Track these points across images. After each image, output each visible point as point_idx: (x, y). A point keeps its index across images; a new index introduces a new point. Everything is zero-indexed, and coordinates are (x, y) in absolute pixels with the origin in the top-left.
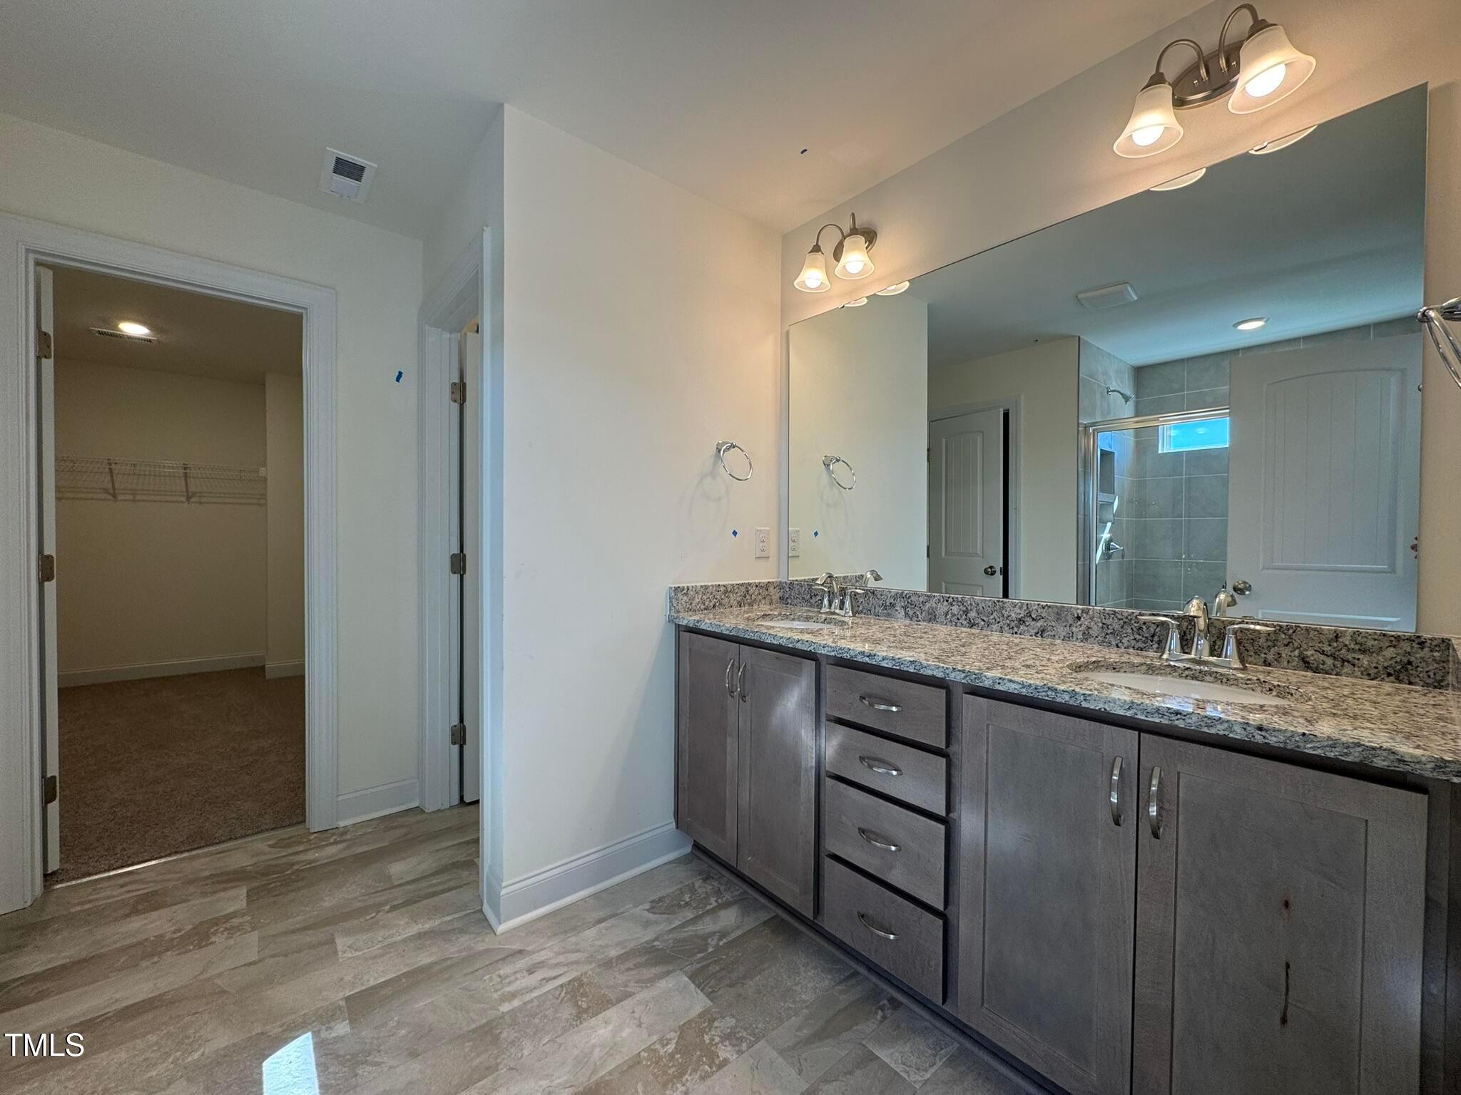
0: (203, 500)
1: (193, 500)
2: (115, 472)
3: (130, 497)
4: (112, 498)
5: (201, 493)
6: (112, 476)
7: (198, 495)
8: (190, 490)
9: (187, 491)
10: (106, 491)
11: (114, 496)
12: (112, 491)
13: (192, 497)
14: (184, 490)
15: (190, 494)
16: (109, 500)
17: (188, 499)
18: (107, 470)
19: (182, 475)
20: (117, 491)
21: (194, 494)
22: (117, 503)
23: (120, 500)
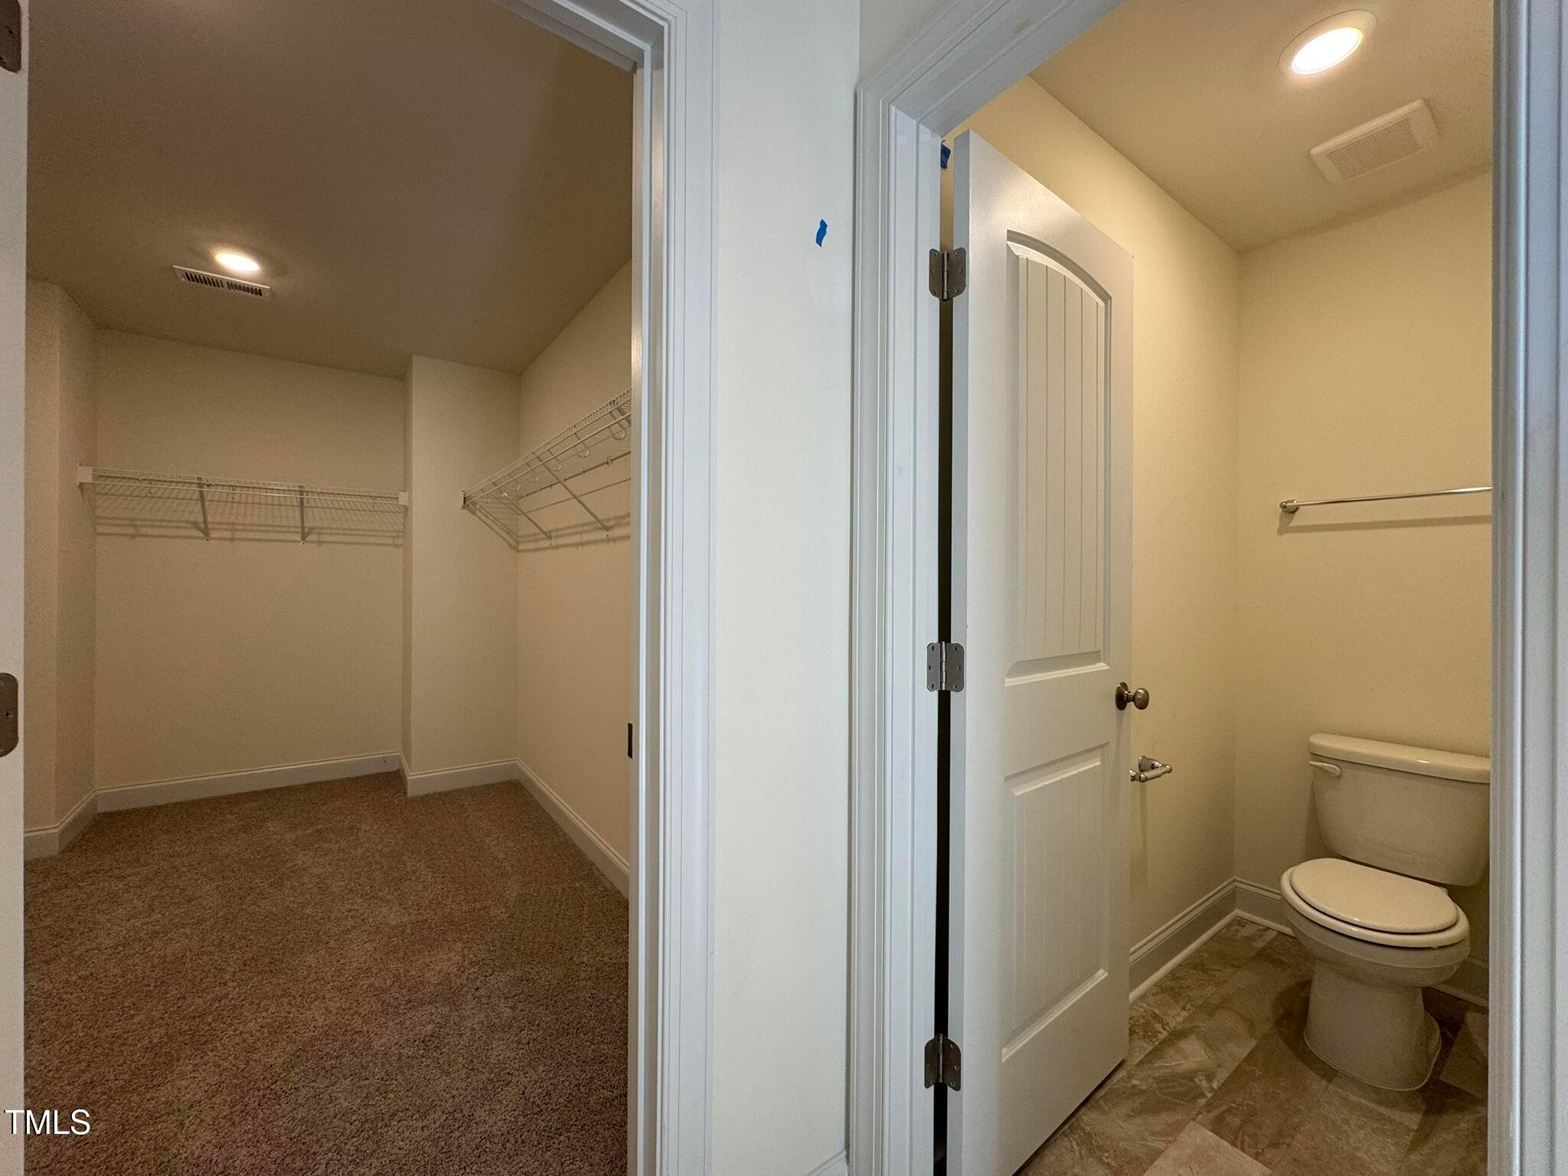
0: (324, 538)
1: (309, 538)
2: (209, 497)
3: (228, 534)
4: (201, 535)
5: (320, 528)
6: (203, 505)
7: (318, 531)
8: (307, 524)
9: (303, 526)
10: (195, 525)
11: (206, 532)
12: (202, 526)
13: (309, 533)
14: (300, 525)
15: (306, 530)
16: (197, 538)
17: (304, 538)
18: (197, 495)
19: (295, 504)
20: (210, 526)
21: (311, 529)
22: (210, 541)
23: (215, 539)
